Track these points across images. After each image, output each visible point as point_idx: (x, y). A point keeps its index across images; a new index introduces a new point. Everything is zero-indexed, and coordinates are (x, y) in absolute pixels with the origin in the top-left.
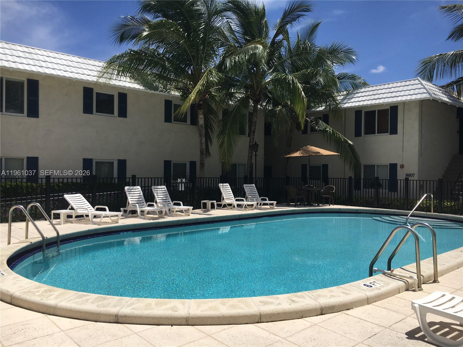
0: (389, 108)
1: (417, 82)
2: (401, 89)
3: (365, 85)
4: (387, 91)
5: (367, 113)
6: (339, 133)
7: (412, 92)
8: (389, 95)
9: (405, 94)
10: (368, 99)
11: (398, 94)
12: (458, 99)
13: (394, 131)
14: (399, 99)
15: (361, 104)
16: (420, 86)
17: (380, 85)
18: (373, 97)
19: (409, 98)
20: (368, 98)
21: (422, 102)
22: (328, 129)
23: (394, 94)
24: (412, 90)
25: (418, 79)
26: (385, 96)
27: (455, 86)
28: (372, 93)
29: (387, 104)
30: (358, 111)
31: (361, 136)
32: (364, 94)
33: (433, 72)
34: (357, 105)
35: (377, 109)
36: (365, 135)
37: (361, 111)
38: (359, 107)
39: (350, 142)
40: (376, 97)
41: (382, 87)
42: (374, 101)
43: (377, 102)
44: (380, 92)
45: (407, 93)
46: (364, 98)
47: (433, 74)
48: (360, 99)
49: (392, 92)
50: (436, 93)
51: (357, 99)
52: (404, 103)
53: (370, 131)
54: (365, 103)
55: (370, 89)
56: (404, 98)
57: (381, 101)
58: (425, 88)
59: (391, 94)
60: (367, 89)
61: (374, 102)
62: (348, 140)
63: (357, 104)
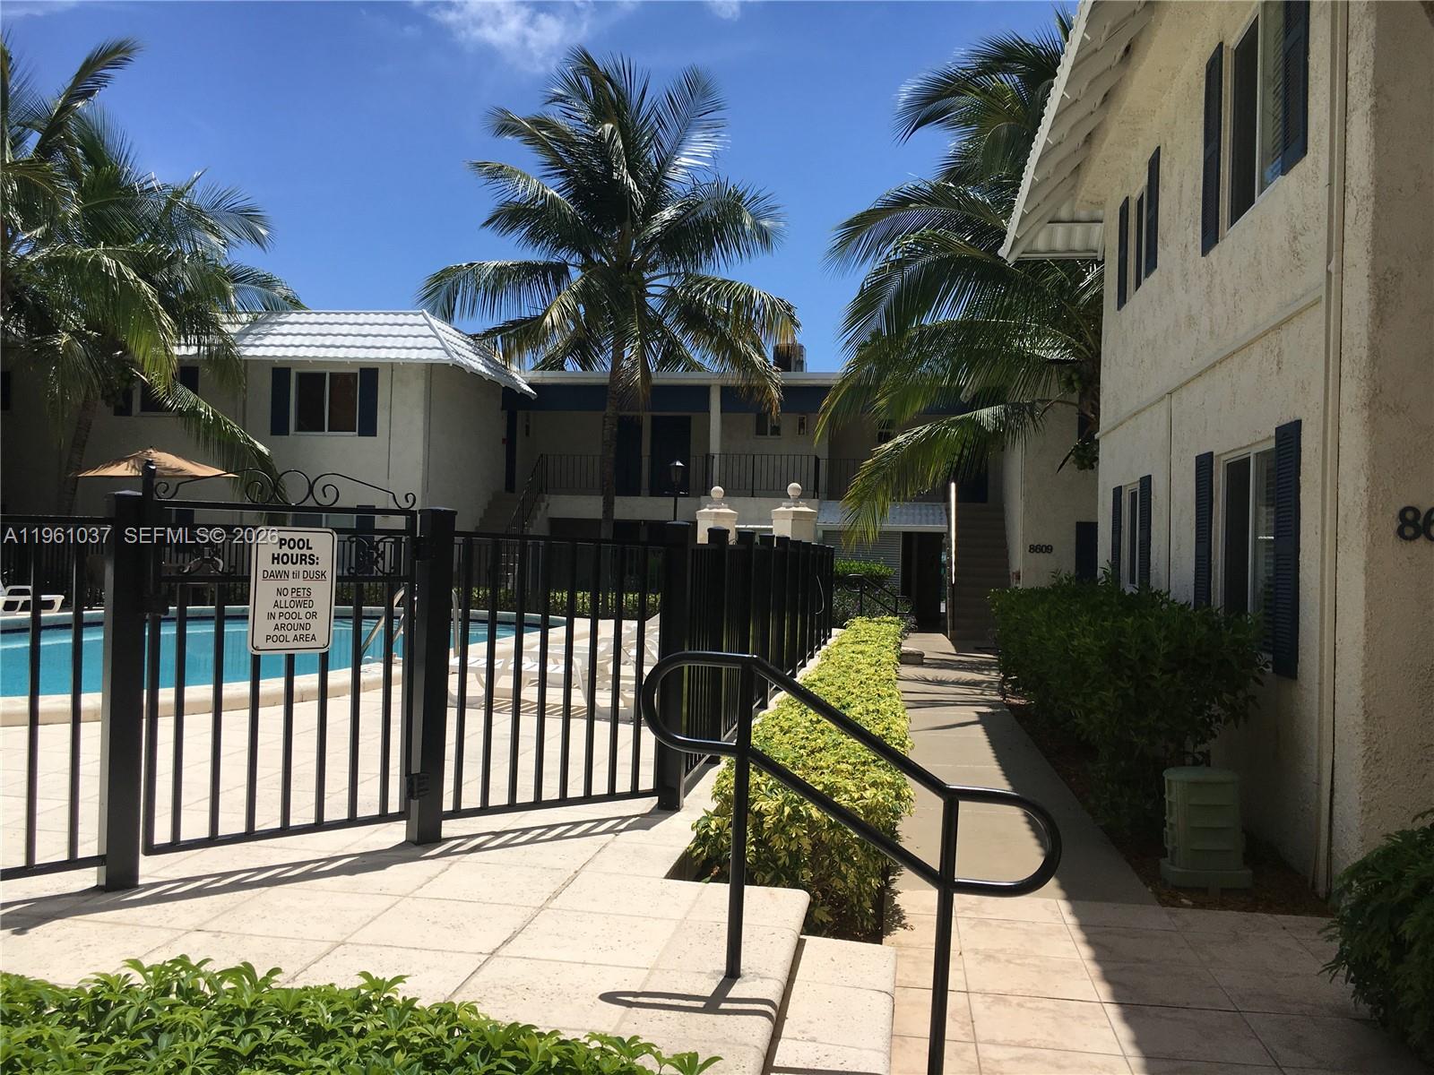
0: (357, 371)
1: (420, 319)
2: (385, 330)
3: (296, 305)
4: (355, 329)
5: (302, 377)
6: (232, 423)
7: (410, 342)
8: (359, 341)
9: (395, 345)
10: (307, 344)
11: (379, 342)
12: (505, 367)
13: (369, 429)
14: (383, 354)
15: (290, 352)
16: (426, 330)
17: (336, 314)
18: (319, 340)
19: (404, 354)
20: (307, 340)
21: (432, 369)
22: (202, 410)
23: (369, 341)
24: (412, 338)
25: (422, 313)
26: (349, 341)
27: (499, 337)
28: (316, 329)
29: (354, 362)
30: (280, 372)
31: (288, 434)
32: (296, 329)
33: (455, 299)
34: (279, 354)
35: (328, 371)
36: (298, 433)
37: (289, 370)
38: (284, 360)
39: (261, 447)
40: (329, 340)
41: (342, 318)
42: (324, 350)
43: (331, 353)
44: (336, 329)
45: (400, 342)
46: (298, 340)
47: (454, 305)
48: (288, 340)
49: (365, 336)
50: (460, 350)
51: (278, 340)
52: (393, 365)
53: (310, 422)
54: (302, 352)
55: (312, 318)
56: (393, 354)
57: (341, 353)
58: (437, 337)
59: (363, 338)
60: (303, 318)
61: (322, 353)
62: (256, 442)
63: (280, 352)
